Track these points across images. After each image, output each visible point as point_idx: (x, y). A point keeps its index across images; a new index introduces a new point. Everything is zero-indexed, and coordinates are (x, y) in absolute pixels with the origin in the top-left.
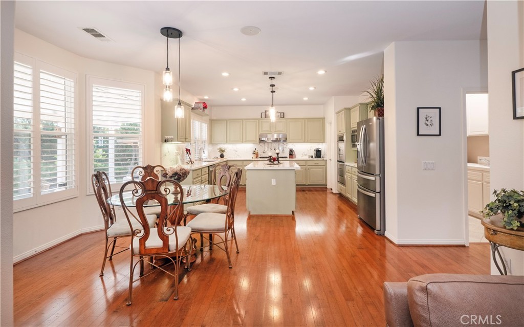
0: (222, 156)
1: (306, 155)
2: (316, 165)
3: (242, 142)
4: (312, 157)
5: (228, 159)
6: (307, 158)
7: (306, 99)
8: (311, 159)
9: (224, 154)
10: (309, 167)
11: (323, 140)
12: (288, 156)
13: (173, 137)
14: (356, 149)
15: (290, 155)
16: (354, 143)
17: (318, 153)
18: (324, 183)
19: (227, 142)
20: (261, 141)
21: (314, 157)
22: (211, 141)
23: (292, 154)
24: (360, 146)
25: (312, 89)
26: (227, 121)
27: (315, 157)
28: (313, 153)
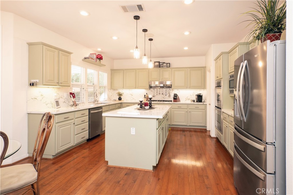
0: (120, 99)
1: (189, 99)
2: (197, 108)
3: (135, 88)
4: (194, 101)
5: (125, 101)
6: (189, 102)
7: (186, 48)
8: (193, 103)
9: (122, 97)
10: (190, 110)
11: (204, 87)
12: (172, 99)
13: (38, 81)
14: (233, 95)
15: (174, 99)
16: (231, 89)
17: (200, 98)
18: (204, 125)
19: (123, 88)
20: (151, 87)
21: (195, 101)
22: (112, 87)
23: (176, 98)
24: (239, 93)
25: (187, 33)
26: (123, 71)
27: (197, 102)
28: (195, 98)
